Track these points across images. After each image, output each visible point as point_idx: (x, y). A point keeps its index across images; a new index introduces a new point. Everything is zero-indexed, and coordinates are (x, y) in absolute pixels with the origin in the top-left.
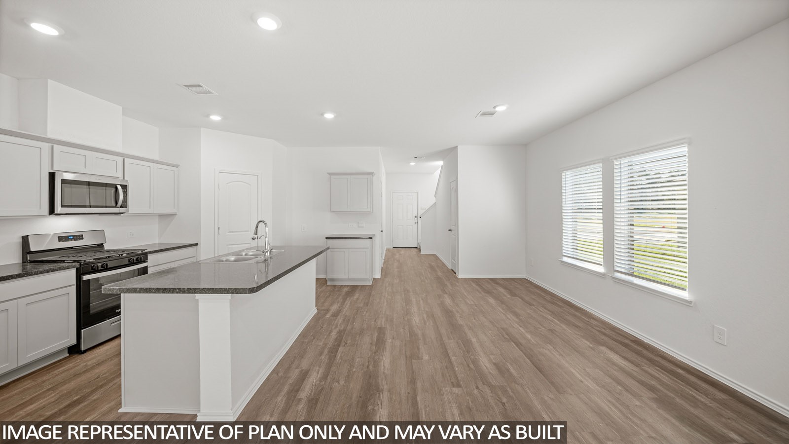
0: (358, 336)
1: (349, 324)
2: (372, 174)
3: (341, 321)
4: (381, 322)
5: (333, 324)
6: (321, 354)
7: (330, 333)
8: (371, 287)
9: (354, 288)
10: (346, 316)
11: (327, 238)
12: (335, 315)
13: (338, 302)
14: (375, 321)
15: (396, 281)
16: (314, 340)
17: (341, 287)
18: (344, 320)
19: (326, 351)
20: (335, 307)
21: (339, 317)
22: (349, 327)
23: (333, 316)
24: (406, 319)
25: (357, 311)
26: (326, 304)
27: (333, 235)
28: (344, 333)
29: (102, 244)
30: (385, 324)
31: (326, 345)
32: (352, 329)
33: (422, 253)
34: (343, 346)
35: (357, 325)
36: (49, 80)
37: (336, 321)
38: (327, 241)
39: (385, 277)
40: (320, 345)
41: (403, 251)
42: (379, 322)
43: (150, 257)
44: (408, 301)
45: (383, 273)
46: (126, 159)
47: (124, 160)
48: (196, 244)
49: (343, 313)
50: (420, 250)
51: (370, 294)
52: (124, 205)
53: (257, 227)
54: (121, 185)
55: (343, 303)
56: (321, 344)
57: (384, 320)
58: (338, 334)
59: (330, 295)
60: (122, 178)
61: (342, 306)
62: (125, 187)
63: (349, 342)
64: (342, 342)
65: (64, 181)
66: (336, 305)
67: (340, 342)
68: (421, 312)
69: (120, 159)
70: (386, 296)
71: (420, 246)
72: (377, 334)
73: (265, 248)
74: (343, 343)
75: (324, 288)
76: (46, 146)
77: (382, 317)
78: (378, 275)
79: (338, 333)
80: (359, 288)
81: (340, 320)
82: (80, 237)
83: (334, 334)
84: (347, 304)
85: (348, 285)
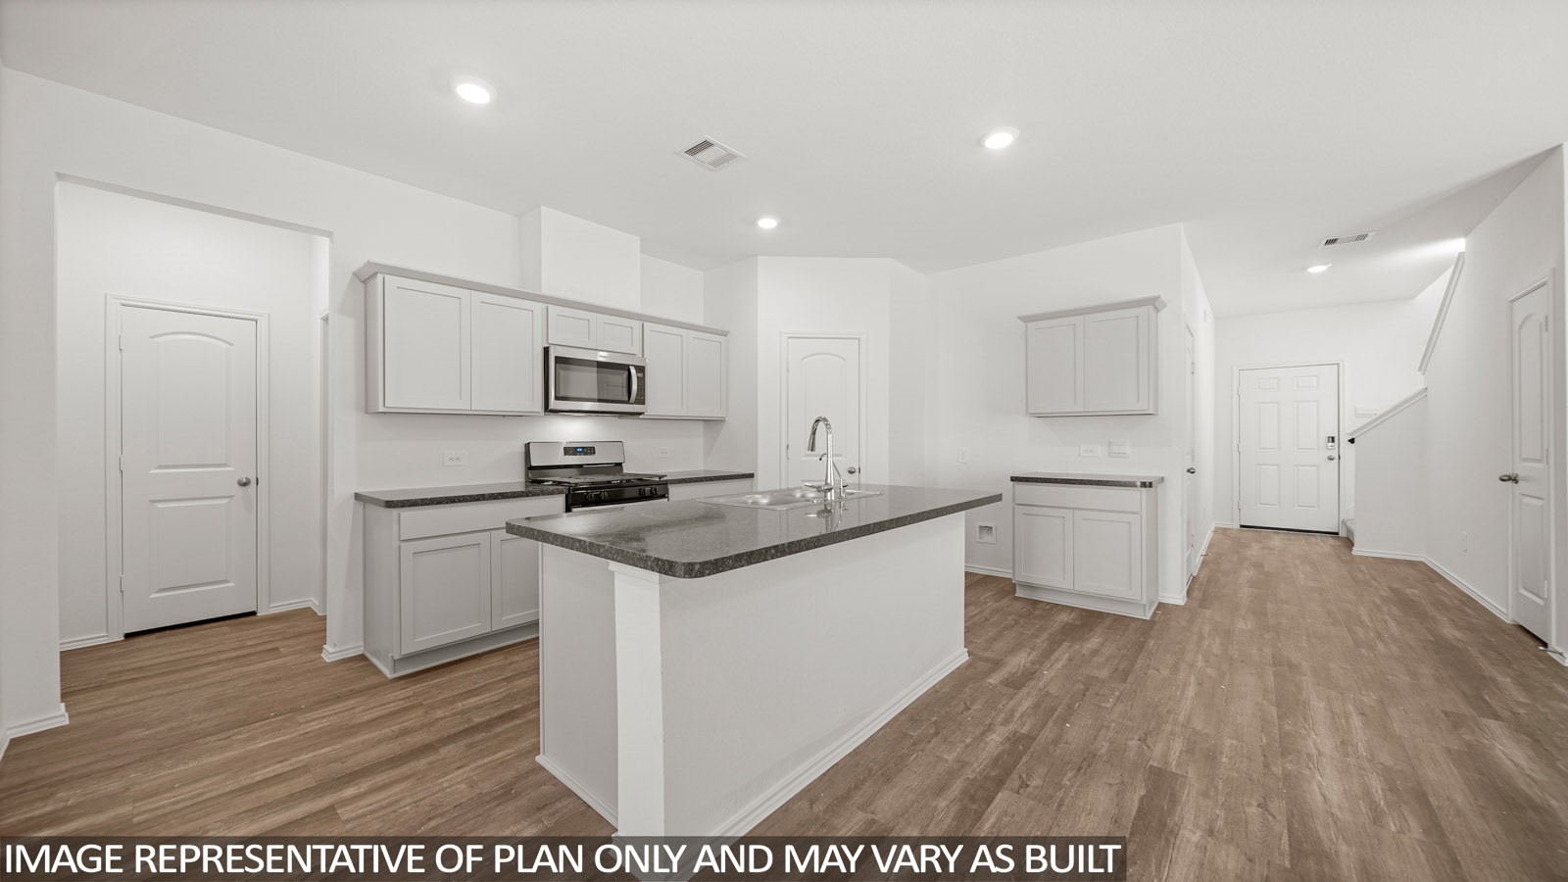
0: (1070, 775)
1: (1050, 724)
2: (1154, 303)
3: (1026, 704)
4: (1168, 751)
5: (1000, 706)
6: (941, 789)
7: (983, 734)
8: (1147, 627)
9: (1089, 620)
10: (1048, 694)
11: (1013, 479)
12: (1016, 683)
13: (1033, 649)
14: (1143, 740)
15: (1244, 625)
16: (934, 740)
17: (1051, 609)
18: (1036, 707)
19: (957, 787)
20: (1020, 660)
21: (1024, 690)
22: (1048, 733)
23: (1006, 685)
24: (1278, 770)
25: (1087, 689)
26: (999, 646)
27: (1037, 473)
28: (1027, 748)
29: (620, 464)
30: (1178, 764)
31: (963, 764)
32: (1056, 742)
33: (1357, 551)
34: (1012, 790)
35: (1076, 733)
36: (543, 207)
37: (1012, 703)
38: (1014, 487)
39: (1201, 606)
40: (946, 760)
41: (1276, 541)
42: (1158, 750)
43: (673, 490)
44: (1289, 704)
45: (1196, 594)
46: (645, 324)
47: (643, 325)
48: (751, 476)
49: (1041, 684)
50: (1349, 543)
51: (1141, 646)
52: (641, 400)
53: (814, 433)
54: (636, 367)
55: (1047, 654)
56: (950, 757)
57: (1178, 746)
58: (1007, 746)
59: (1017, 623)
60: (641, 356)
61: (1041, 663)
62: (641, 369)
63: (1036, 782)
64: (1015, 776)
65: (558, 360)
66: (1025, 655)
67: (1008, 772)
68: (1351, 760)
69: (637, 324)
70: (1200, 664)
71: (1349, 531)
72: (1142, 792)
73: (826, 480)
74: (1014, 782)
75: (1005, 602)
76: (538, 307)
77: (1172, 733)
78: (1176, 596)
79: (1008, 739)
80: (1108, 621)
81: (1025, 701)
82: (589, 450)
83: (995, 740)
84: (1057, 660)
85: (1073, 609)
